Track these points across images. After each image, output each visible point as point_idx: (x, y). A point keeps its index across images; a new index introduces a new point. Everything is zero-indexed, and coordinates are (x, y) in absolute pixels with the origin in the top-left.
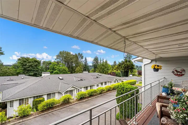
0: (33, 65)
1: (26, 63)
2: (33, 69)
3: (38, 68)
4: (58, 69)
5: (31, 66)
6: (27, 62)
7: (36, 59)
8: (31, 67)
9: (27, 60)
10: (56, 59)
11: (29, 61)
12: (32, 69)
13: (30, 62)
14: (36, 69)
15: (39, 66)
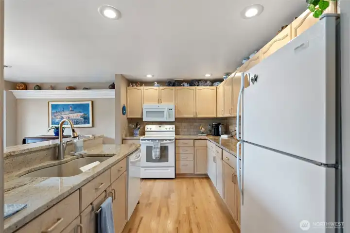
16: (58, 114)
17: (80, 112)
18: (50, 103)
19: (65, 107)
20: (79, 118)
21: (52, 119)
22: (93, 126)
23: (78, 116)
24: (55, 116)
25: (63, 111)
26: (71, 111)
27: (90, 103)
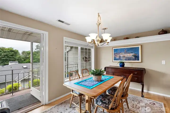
0: (8, 54)
1: (1, 53)
2: (9, 59)
3: (14, 58)
4: (36, 58)
5: (6, 55)
6: (2, 51)
7: (12, 48)
8: (6, 57)
9: (3, 50)
10: (36, 49)
11: (5, 50)
12: (7, 58)
13: (6, 52)
14: (12, 59)
15: (15, 56)
16: (117, 54)
17: (132, 53)
18: (113, 49)
19: (122, 50)
20: (131, 56)
21: (114, 57)
22: (142, 62)
23: (130, 55)
24: (116, 56)
25: (121, 52)
26: (126, 52)
27: (140, 47)
